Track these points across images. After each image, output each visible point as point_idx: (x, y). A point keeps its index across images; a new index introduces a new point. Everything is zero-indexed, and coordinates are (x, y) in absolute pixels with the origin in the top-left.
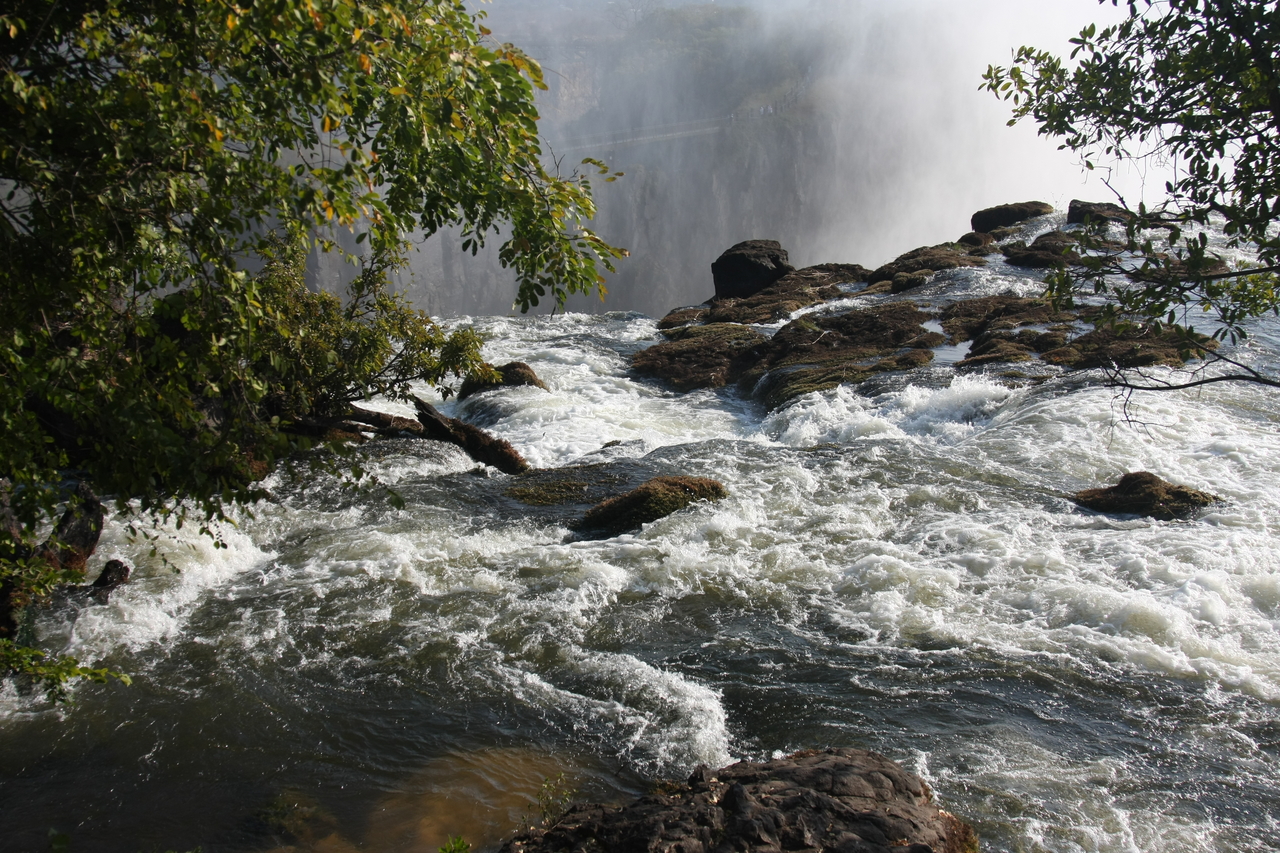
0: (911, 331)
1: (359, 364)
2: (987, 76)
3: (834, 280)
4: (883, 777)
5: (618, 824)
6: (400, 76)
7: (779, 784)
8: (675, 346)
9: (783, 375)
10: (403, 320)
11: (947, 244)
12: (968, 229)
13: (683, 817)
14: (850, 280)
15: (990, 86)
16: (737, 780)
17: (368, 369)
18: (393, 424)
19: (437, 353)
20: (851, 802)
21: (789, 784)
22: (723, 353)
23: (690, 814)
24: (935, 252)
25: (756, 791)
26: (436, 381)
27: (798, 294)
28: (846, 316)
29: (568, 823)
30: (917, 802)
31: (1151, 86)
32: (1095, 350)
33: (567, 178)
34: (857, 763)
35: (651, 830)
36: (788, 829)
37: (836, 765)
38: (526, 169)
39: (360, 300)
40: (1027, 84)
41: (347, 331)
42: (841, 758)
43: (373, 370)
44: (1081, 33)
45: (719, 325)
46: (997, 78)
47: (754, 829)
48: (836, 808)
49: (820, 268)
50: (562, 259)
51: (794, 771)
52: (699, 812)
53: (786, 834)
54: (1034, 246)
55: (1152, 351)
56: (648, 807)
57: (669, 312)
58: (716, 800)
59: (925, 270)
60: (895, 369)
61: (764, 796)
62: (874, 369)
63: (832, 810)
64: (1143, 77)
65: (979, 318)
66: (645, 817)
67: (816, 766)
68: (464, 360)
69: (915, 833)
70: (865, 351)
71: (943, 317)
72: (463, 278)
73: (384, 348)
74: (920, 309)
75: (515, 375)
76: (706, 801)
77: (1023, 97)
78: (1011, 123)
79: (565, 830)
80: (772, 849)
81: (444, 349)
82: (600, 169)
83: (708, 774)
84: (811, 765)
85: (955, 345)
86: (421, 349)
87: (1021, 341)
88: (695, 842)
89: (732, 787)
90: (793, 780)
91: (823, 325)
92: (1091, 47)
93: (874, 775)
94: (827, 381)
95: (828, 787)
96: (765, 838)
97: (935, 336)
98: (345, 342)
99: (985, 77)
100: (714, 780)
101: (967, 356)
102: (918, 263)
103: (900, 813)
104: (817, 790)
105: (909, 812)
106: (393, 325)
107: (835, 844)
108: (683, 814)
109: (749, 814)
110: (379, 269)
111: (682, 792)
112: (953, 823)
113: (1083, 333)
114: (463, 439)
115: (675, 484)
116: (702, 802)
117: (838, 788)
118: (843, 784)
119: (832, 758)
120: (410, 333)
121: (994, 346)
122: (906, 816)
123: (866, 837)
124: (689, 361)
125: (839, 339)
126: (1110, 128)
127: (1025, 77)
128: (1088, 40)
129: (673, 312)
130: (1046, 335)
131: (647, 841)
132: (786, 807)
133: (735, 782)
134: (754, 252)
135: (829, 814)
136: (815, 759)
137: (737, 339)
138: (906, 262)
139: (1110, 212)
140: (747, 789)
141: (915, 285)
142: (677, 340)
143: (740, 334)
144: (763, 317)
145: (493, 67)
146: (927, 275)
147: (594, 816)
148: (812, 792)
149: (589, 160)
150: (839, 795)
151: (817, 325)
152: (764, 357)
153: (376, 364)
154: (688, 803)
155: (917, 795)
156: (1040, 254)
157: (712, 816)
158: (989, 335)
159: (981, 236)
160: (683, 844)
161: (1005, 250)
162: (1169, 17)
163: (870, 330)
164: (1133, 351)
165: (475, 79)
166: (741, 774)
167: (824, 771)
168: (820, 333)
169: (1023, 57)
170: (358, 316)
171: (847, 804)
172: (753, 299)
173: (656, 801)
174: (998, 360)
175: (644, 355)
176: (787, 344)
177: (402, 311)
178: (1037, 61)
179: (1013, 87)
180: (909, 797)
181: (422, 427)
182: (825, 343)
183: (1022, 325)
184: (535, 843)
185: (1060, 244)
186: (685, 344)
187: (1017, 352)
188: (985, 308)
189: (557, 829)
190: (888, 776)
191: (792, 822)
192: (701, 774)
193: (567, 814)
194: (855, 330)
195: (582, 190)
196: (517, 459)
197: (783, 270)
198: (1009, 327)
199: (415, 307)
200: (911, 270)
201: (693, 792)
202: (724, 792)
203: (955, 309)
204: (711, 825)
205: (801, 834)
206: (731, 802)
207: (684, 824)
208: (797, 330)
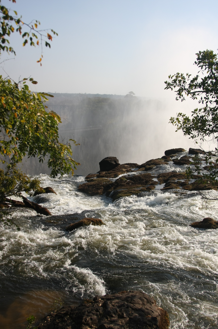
0: (150, 181)
1: (8, 187)
2: (171, 120)
3: (130, 167)
4: (144, 299)
5: (75, 312)
6: (23, 117)
7: (117, 300)
8: (90, 183)
9: (117, 192)
10: (20, 176)
11: (158, 159)
12: (164, 155)
13: (92, 310)
14: (134, 167)
15: (171, 122)
16: (106, 299)
17: (10, 189)
18: (16, 203)
19: (28, 185)
20: (136, 305)
21: (120, 300)
22: (102, 186)
23: (94, 309)
24: (156, 160)
25: (111, 303)
26: (28, 192)
27: (121, 171)
28: (133, 177)
29: (62, 311)
30: (153, 305)
31: (211, 123)
32: (196, 186)
33: (65, 144)
34: (137, 295)
35: (84, 314)
36: (120, 313)
37: (132, 295)
38: (55, 141)
39: (9, 171)
40: (180, 122)
41: (5, 179)
42: (133, 293)
43: (12, 189)
44: (194, 110)
45: (101, 178)
46: (173, 120)
47: (111, 313)
48: (132, 307)
49: (127, 164)
50: (63, 164)
51: (121, 297)
52: (96, 308)
53: (119, 314)
54: (180, 159)
55: (210, 187)
56: (83, 307)
57: (88, 174)
58: (101, 305)
59: (153, 165)
60: (146, 191)
61: (113, 304)
62: (140, 190)
63: (131, 307)
64: (209, 121)
65: (167, 177)
66: (82, 310)
67: (127, 296)
68: (36, 187)
69: (153, 314)
70: (138, 185)
71: (158, 177)
72: (35, 164)
73: (15, 183)
74: (152, 175)
75: (49, 190)
76: (98, 305)
77: (179, 125)
78: (176, 131)
79: (61, 313)
80: (116, 318)
81: (30, 184)
82: (74, 142)
83: (98, 298)
84: (125, 295)
85: (161, 184)
86: (24, 184)
87: (177, 184)
88: (95, 317)
89: (105, 302)
90: (121, 299)
91: (127, 179)
92: (197, 114)
93: (142, 298)
94: (129, 193)
95: (130, 301)
96: (114, 315)
97: (156, 182)
98: (5, 181)
99: (170, 120)
100: (100, 299)
101: (164, 187)
102: (151, 163)
103: (148, 308)
104: (127, 302)
105: (151, 308)
106: (17, 177)
107: (132, 317)
108: (92, 309)
109: (109, 309)
110: (14, 163)
111: (92, 303)
112: (162, 310)
113: (193, 182)
114: (35, 207)
115: (90, 220)
116: (97, 306)
117: (133, 302)
118: (134, 301)
119: (131, 293)
120: (22, 179)
121: (171, 185)
122: (150, 309)
123: (140, 315)
124: (93, 188)
125: (131, 182)
126: (201, 133)
127: (180, 120)
128: (196, 112)
129: (89, 174)
130: (184, 182)
131: (83, 317)
132: (119, 307)
133: (105, 300)
134: (110, 160)
135: (130, 309)
136: (126, 294)
137: (105, 182)
138: (148, 163)
139: (199, 151)
140: (109, 302)
141: (150, 169)
142: (90, 182)
143: (106, 181)
144: (112, 176)
145: (48, 117)
146: (154, 166)
147: (68, 309)
148: (126, 303)
149: (71, 140)
150: (133, 303)
151: (126, 179)
152: (112, 187)
153: (13, 187)
154: (93, 306)
155: (153, 303)
156: (182, 162)
157: (100, 309)
158: (169, 182)
159: (167, 156)
160: (92, 317)
161: (173, 160)
162: (215, 107)
163: (139, 180)
164: (205, 186)
165: (44, 120)
166: (107, 298)
167: (129, 297)
168: (127, 181)
169: (179, 115)
170: (8, 175)
171: (135, 306)
172: (109, 172)
173: (85, 305)
174: (172, 188)
175: (81, 186)
176: (119, 183)
177: (20, 174)
178: (183, 116)
179: (177, 123)
180: (151, 304)
181: (24, 204)
182: (128, 183)
183: (178, 179)
184: (53, 317)
185: (187, 159)
186: (92, 183)
187: (176, 186)
188: (168, 175)
189: (59, 313)
190: (145, 298)
191: (121, 311)
192: (97, 298)
193: (61, 309)
194: (136, 180)
195: (69, 147)
196: (48, 212)
197: (117, 164)
198: (174, 180)
199: (23, 173)
200: (150, 165)
201: (95, 303)
202: (103, 303)
203: (161, 175)
204: (99, 312)
205: (123, 314)
206: (105, 305)
207: (92, 312)
208: (121, 180)
